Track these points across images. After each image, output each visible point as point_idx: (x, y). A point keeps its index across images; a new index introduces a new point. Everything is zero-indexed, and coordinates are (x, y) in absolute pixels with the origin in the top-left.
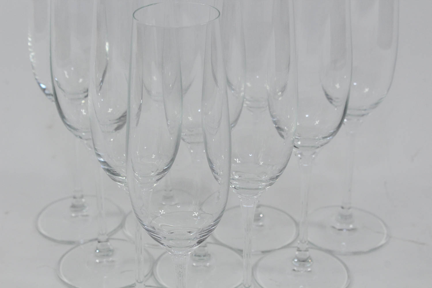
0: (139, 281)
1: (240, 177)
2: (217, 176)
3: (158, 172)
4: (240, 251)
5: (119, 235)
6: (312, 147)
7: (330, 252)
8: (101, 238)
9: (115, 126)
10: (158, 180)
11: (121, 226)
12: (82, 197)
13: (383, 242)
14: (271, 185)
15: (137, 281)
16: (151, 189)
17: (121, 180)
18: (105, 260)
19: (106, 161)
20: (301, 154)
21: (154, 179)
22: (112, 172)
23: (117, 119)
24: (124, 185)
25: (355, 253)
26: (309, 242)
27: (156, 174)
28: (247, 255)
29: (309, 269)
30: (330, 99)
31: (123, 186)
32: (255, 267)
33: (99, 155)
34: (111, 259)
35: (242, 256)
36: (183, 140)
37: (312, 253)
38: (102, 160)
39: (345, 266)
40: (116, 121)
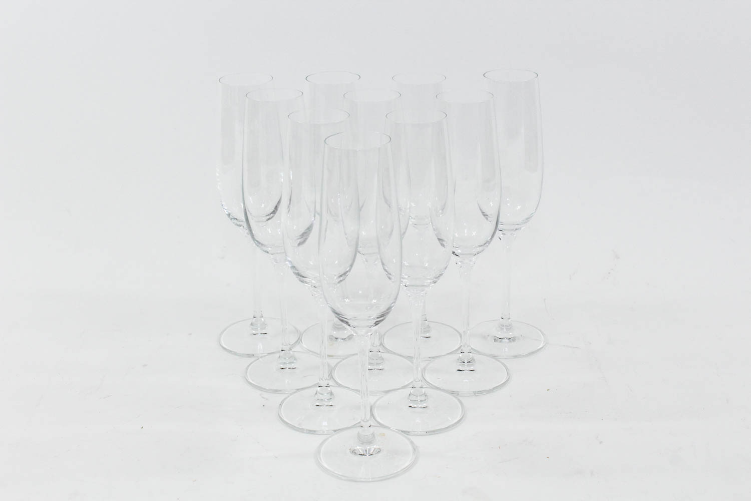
1: (409, 276)
2: (390, 276)
4: (410, 358)
5: (297, 348)
6: (469, 254)
7: (493, 356)
8: (285, 347)
9: (299, 241)
11: (299, 340)
12: (262, 316)
13: (541, 346)
20: (461, 262)
21: (336, 282)
23: (300, 236)
25: (515, 357)
26: (470, 347)
27: (339, 276)
29: (472, 369)
30: (485, 215)
32: (424, 370)
34: (292, 366)
35: (412, 363)
36: (359, 252)
39: (505, 366)
40: (299, 237)
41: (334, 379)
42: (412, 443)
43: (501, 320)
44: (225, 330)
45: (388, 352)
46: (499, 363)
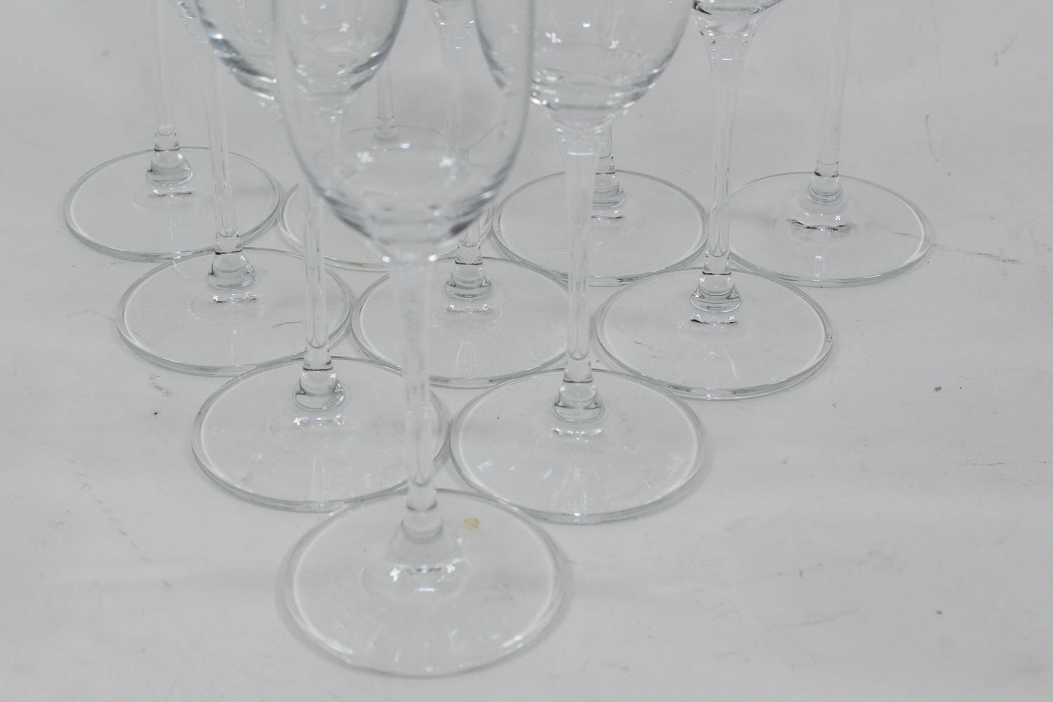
0: (315, 344)
1: (560, 78)
2: (502, 77)
3: (355, 65)
4: (562, 278)
5: (269, 239)
6: (743, 9)
7: (786, 280)
8: (224, 245)
10: (356, 86)
11: (274, 218)
12: (177, 149)
13: (916, 256)
14: (636, 97)
15: (310, 344)
16: (338, 109)
17: (266, 87)
18: (233, 296)
19: (229, 38)
20: (714, 29)
21: (346, 84)
22: (243, 68)
24: (272, 98)
25: (846, 283)
26: (731, 253)
27: (351, 70)
28: (578, 284)
29: (732, 318)
31: (270, 101)
32: (598, 316)
33: (209, 25)
34: (247, 294)
35: (566, 287)
37: (739, 281)
38: (219, 36)
39: (820, 310)
41: (356, 339)
42: (553, 547)
43: (814, 177)
44: (83, 180)
45: (512, 261)
46: (799, 298)
